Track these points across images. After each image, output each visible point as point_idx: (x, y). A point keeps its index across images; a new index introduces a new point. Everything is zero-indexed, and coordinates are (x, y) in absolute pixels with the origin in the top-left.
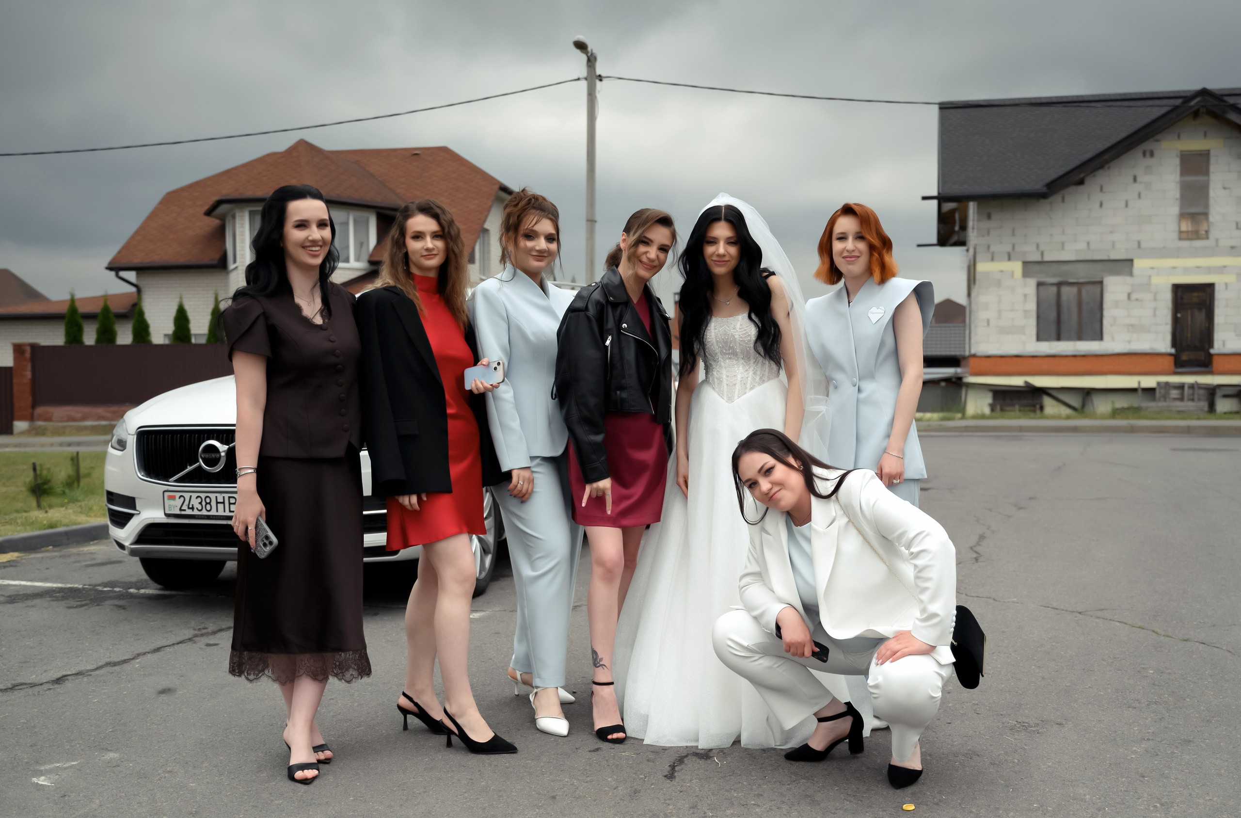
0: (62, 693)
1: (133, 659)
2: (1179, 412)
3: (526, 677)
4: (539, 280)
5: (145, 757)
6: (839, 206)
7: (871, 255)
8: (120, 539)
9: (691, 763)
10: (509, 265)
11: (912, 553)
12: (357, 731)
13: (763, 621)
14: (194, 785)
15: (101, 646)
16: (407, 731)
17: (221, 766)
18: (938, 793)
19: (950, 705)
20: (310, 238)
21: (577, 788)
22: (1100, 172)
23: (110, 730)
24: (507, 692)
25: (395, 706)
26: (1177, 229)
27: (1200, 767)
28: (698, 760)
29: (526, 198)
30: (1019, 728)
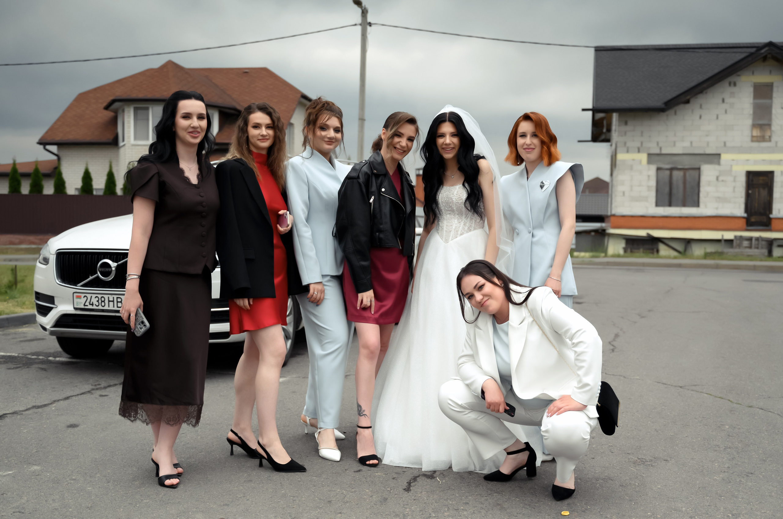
0: (3, 426)
1: (51, 404)
2: (749, 256)
3: (313, 421)
4: (329, 158)
5: (58, 469)
6: (522, 114)
7: (542, 148)
8: (44, 324)
9: (421, 481)
10: (308, 148)
11: (573, 343)
12: (199, 455)
13: (473, 387)
14: (90, 488)
15: (30, 395)
16: (233, 456)
17: (108, 476)
18: (585, 504)
19: (594, 446)
20: (192, 125)
21: (346, 496)
22: (700, 96)
23: (35, 451)
24: (300, 431)
25: (225, 439)
26: (750, 134)
27: (758, 491)
28: (426, 479)
29: (321, 103)
30: (639, 462)
